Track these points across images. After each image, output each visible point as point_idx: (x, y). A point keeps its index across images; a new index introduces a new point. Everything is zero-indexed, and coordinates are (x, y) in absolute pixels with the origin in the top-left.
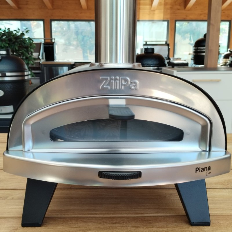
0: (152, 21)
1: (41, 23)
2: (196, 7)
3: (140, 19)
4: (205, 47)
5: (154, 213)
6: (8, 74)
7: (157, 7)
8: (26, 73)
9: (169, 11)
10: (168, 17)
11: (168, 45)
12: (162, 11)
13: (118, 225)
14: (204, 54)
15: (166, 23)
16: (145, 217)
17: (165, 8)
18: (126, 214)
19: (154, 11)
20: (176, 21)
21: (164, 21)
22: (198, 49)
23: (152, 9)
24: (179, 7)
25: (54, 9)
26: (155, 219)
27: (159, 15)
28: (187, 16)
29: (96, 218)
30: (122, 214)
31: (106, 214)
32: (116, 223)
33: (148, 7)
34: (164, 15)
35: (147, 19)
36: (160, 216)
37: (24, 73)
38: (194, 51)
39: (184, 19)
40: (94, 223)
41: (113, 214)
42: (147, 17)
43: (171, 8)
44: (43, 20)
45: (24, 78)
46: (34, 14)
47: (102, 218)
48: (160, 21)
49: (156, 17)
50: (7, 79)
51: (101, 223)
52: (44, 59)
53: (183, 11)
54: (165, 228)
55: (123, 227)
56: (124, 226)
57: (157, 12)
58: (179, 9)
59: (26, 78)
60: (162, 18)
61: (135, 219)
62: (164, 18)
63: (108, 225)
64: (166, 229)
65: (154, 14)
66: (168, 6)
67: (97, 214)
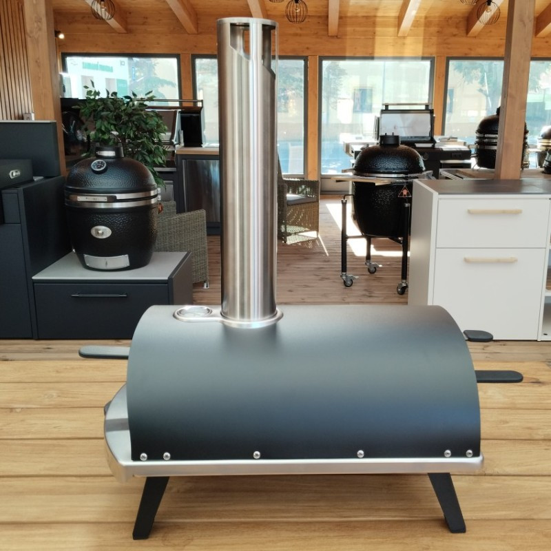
0: (401, 58)
1: (174, 61)
2: (491, 31)
3: (376, 55)
4: (497, 134)
5: (364, 516)
6: (119, 196)
7: (411, 30)
8: (152, 193)
9: (434, 39)
10: (433, 50)
11: (432, 112)
12: (421, 38)
13: (317, 534)
14: (495, 148)
15: (427, 64)
16: (352, 522)
17: (425, 33)
18: (328, 517)
19: (404, 37)
20: (448, 59)
21: (423, 58)
22: (485, 138)
23: (400, 34)
24: (455, 31)
25: (199, 33)
26: (364, 525)
27: (414, 46)
28: (470, 49)
29: (288, 523)
30: (322, 517)
31: (302, 517)
32: (315, 531)
33: (392, 30)
34: (424, 47)
35: (390, 55)
36: (371, 521)
37: (150, 193)
38: (477, 140)
39: (466, 54)
40: (287, 530)
41: (311, 517)
42: (390, 51)
43: (438, 32)
44: (177, 56)
45: (150, 202)
46: (158, 44)
47: (297, 523)
48: (415, 58)
49: (408, 52)
50: (117, 205)
51: (296, 531)
52: (183, 144)
53: (464, 40)
54: (374, 538)
55: (322, 536)
56: (324, 535)
57: (409, 40)
58: (455, 35)
59: (153, 201)
60: (420, 54)
61: (339, 526)
62: (423, 53)
63: (304, 534)
64: (376, 540)
65: (404, 44)
66: (434, 29)
67: (291, 517)
